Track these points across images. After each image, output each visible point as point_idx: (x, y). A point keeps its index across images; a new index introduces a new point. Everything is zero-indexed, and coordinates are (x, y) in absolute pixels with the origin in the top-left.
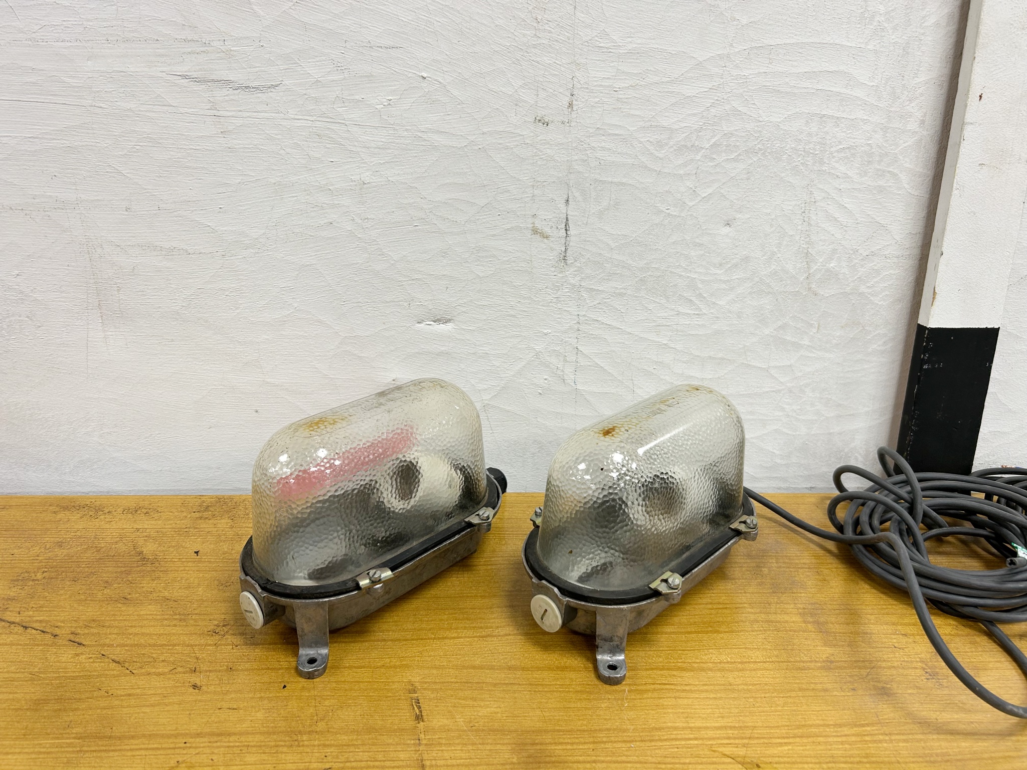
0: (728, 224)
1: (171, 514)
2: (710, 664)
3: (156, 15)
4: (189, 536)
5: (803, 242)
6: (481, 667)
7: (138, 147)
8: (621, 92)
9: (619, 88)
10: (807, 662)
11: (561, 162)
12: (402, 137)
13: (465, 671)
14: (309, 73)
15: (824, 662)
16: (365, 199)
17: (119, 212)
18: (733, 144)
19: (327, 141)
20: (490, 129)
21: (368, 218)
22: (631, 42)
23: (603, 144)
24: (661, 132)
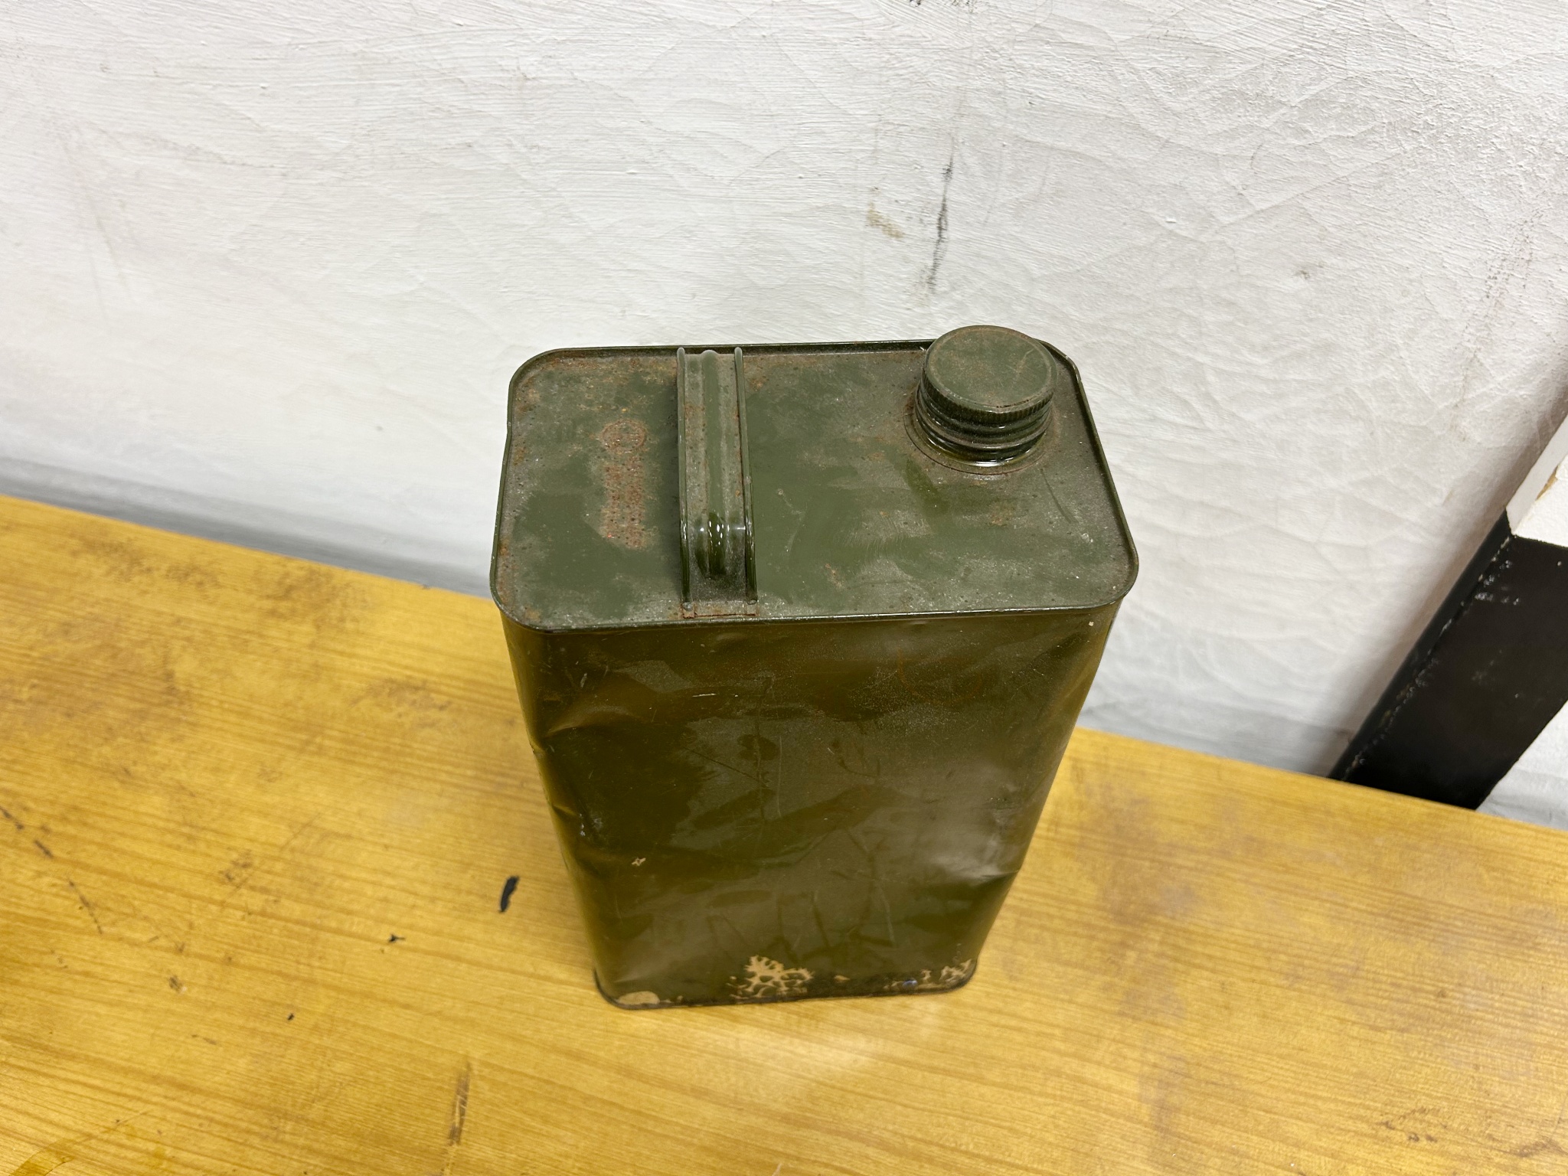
0: (1305, 273)
5: (1467, 337)
11: (941, 90)
16: (532, 108)
23: (1045, 63)
24: (1187, 54)
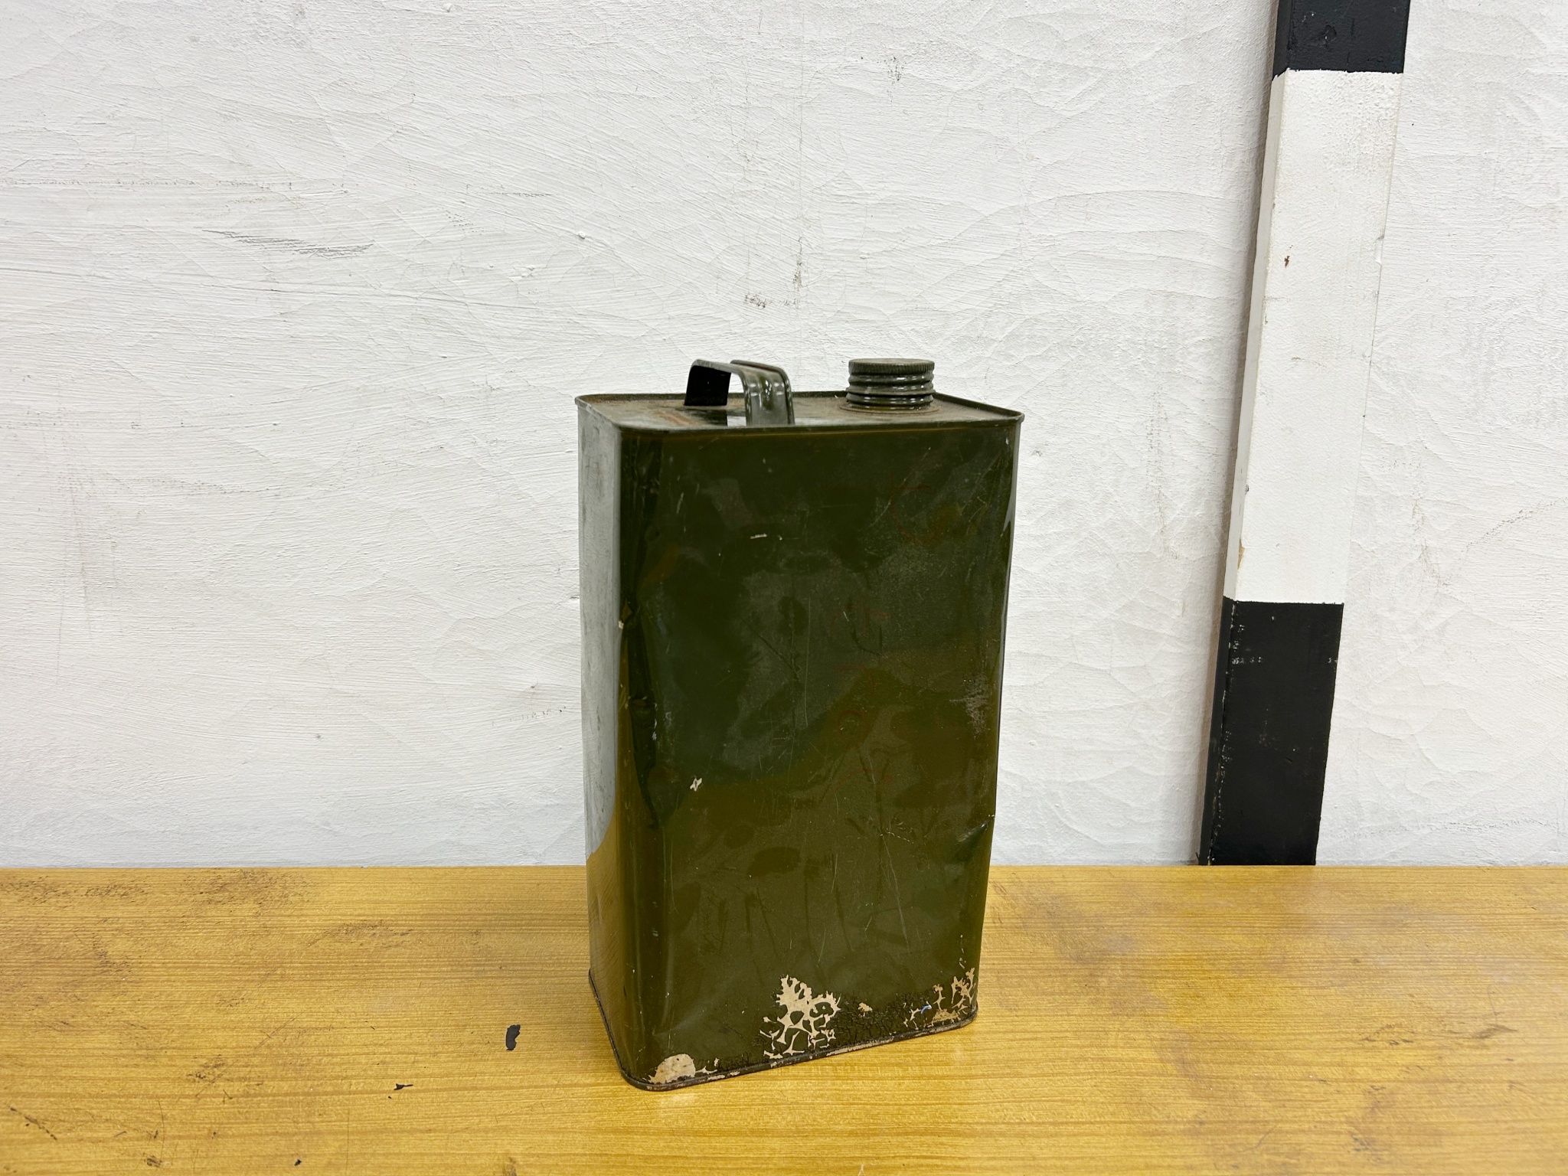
0: (1038, 452)
1: (164, 896)
2: (1003, 1126)
3: (192, 149)
4: (185, 929)
5: (1151, 479)
6: (627, 1131)
7: (155, 335)
8: (871, 260)
9: (868, 254)
10: (1161, 1123)
11: (785, 361)
12: (549, 322)
13: (600, 1136)
14: (413, 231)
15: (1189, 1122)
16: (494, 412)
17: (121, 431)
18: (1039, 334)
19: (437, 328)
20: (679, 312)
21: (496, 441)
22: (883, 189)
23: (848, 334)
24: (931, 318)
